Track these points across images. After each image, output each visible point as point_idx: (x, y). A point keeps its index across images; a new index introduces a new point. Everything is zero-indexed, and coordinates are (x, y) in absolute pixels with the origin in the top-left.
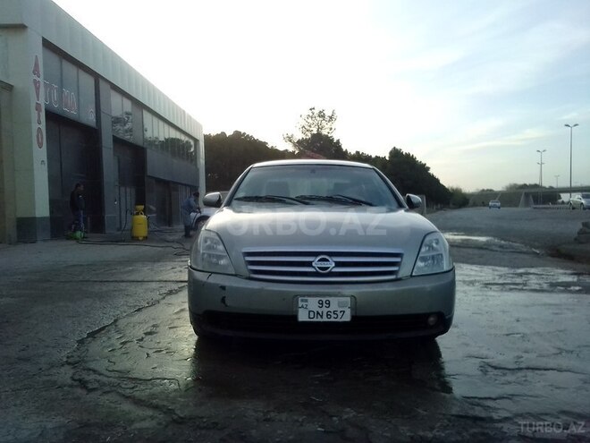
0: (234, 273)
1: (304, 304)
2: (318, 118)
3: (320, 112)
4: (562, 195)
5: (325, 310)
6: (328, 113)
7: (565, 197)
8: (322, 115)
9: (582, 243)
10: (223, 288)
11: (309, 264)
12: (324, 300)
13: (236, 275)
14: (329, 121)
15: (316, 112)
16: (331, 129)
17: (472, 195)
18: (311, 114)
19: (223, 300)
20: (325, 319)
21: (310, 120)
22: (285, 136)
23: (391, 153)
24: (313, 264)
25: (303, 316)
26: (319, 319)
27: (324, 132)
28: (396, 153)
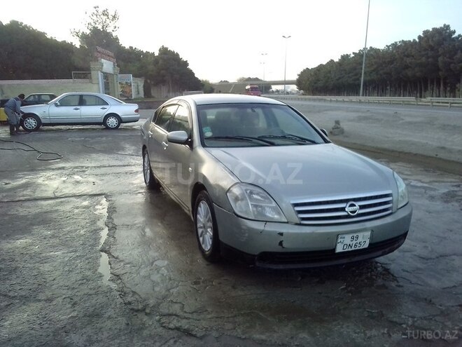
0: (286, 221)
1: (342, 240)
2: (102, 16)
3: (104, 11)
4: (272, 86)
5: (354, 242)
6: (111, 13)
7: (274, 88)
8: (105, 13)
9: (335, 135)
10: (281, 234)
11: (343, 209)
12: (355, 235)
13: (287, 223)
14: (113, 20)
15: (101, 10)
16: (115, 27)
17: (215, 85)
18: (96, 12)
19: (281, 243)
20: (353, 249)
21: (95, 17)
22: (73, 31)
23: (160, 50)
24: (346, 209)
25: (339, 249)
26: (350, 249)
27: (109, 30)
28: (164, 51)
